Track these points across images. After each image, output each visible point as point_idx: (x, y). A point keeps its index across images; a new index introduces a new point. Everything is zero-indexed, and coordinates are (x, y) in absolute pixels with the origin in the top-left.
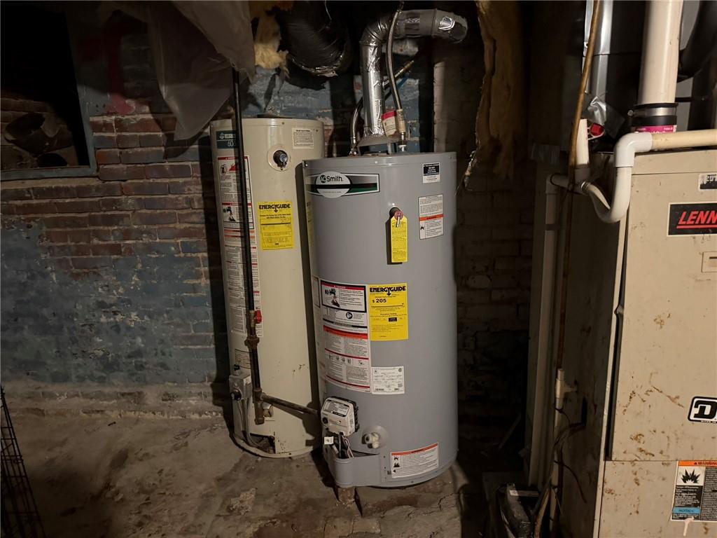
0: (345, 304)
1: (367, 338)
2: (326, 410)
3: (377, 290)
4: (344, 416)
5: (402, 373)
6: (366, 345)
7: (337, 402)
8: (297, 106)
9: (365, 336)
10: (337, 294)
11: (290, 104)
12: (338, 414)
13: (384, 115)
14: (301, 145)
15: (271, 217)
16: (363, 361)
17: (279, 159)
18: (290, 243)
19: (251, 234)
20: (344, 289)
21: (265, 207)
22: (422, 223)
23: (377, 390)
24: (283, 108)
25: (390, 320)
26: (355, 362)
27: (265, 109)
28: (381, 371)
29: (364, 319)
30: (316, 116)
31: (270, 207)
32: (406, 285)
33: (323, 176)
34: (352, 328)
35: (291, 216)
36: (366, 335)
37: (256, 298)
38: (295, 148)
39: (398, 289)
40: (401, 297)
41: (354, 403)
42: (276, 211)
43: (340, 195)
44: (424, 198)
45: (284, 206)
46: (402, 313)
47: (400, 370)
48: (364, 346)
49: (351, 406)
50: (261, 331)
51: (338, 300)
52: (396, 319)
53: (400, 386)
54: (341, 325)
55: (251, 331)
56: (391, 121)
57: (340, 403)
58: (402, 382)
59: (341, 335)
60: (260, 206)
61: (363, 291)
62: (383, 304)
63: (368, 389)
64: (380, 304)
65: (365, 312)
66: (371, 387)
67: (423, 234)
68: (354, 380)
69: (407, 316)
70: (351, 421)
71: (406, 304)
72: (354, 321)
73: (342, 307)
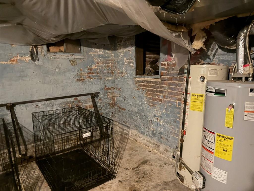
0: (208, 138)
1: (213, 154)
2: (193, 175)
3: (220, 136)
4: (198, 180)
5: (226, 175)
6: (213, 156)
7: (198, 174)
8: (225, 59)
9: (213, 153)
10: (206, 132)
11: (222, 59)
12: (196, 178)
16: (211, 163)
18: (201, 110)
19: (187, 104)
20: (208, 132)
21: (194, 95)
22: (246, 113)
23: (214, 177)
25: (224, 150)
26: (208, 162)
28: (217, 170)
29: (213, 146)
31: (195, 95)
32: (233, 138)
33: (208, 87)
34: (209, 148)
35: (203, 100)
39: (229, 138)
40: (230, 143)
41: (204, 177)
42: (197, 97)
43: (211, 95)
44: (249, 103)
45: (201, 96)
46: (230, 150)
47: (225, 173)
49: (202, 178)
51: (206, 135)
52: (226, 151)
53: (224, 180)
54: (206, 145)
55: (182, 137)
56: (247, 68)
58: (226, 178)
59: (205, 149)
60: (192, 95)
61: (214, 135)
62: (221, 143)
63: (211, 175)
65: (214, 143)
66: (212, 175)
67: (245, 118)
68: (207, 169)
69: (232, 151)
70: (201, 183)
71: (232, 146)
72: (209, 145)
73: (206, 138)
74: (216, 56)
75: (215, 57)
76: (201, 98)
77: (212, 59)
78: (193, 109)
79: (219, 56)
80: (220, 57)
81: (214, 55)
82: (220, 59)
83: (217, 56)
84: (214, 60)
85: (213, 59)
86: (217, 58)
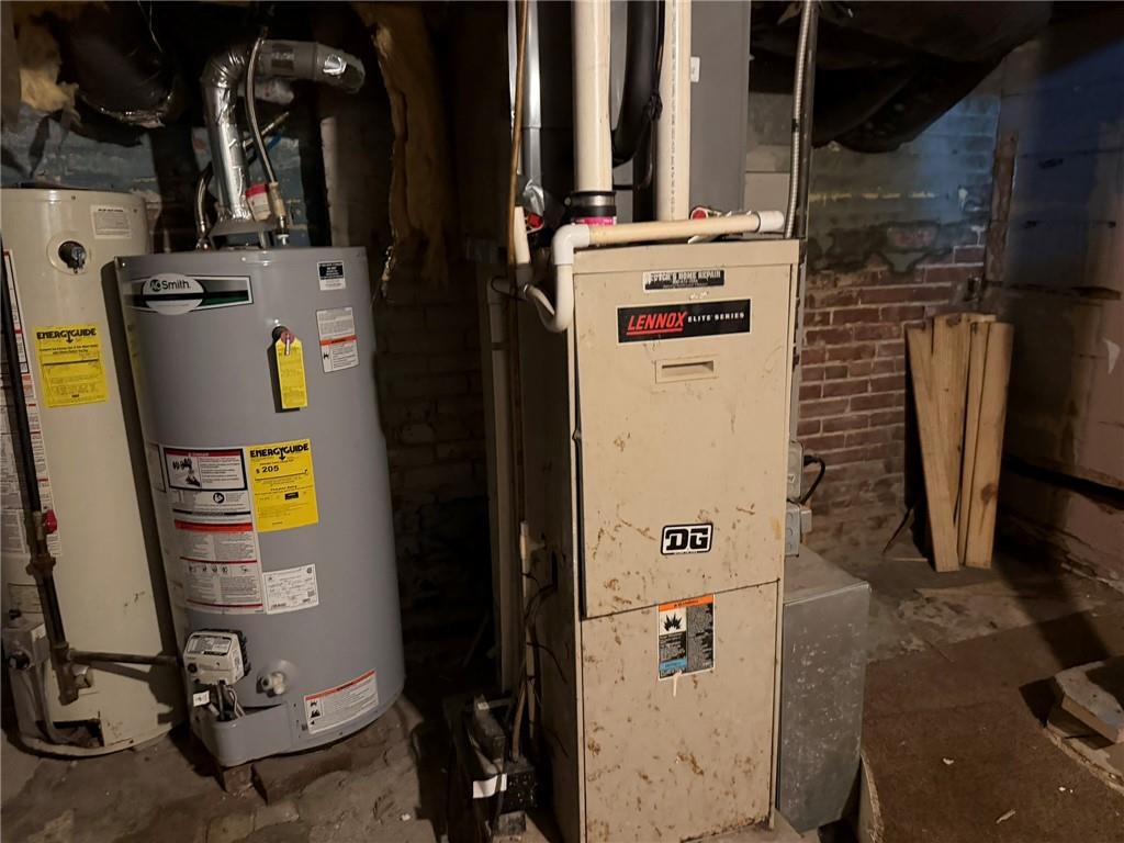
0: (211, 481)
1: (251, 530)
2: (191, 652)
3: (262, 453)
4: (224, 654)
5: (313, 575)
6: (251, 541)
7: (209, 637)
8: (93, 170)
9: (248, 526)
10: (194, 466)
11: (79, 168)
12: (213, 653)
13: (249, 189)
14: (108, 234)
15: (62, 351)
16: (248, 566)
17: (70, 255)
18: (100, 394)
19: (25, 383)
20: (205, 457)
21: (49, 335)
22: (325, 349)
23: (275, 606)
24: (67, 173)
25: (287, 497)
26: (235, 570)
27: (32, 174)
28: (278, 576)
29: (244, 501)
30: (130, 188)
31: (58, 335)
32: (308, 441)
33: (155, 281)
34: (226, 518)
35: (99, 348)
36: (250, 524)
37: (43, 490)
38: (97, 237)
39: (297, 449)
40: (303, 461)
41: (239, 633)
42: (70, 341)
43: (185, 310)
44: (325, 312)
45: (84, 333)
46: (307, 485)
47: (309, 571)
48: (247, 542)
49: (235, 637)
50: (56, 545)
51: (197, 476)
52: (296, 495)
53: (311, 594)
54: (206, 514)
55: (39, 547)
56: (261, 199)
57: (216, 637)
58: (315, 588)
59: (206, 530)
60: (38, 334)
61: (239, 458)
62: (274, 474)
63: (260, 608)
64: (269, 475)
65: (246, 488)
66: (265, 605)
67: (328, 366)
68: (234, 599)
69: (313, 488)
70: (237, 660)
71: (311, 470)
72: (228, 506)
73: (204, 486)
74: (45, 153)
75: (45, 161)
76: (85, 340)
77: (29, 168)
78: (62, 398)
79: (63, 157)
80: (67, 162)
81: (37, 151)
82: (69, 170)
83: (53, 156)
84: (39, 171)
85: (34, 168)
86: (51, 163)
